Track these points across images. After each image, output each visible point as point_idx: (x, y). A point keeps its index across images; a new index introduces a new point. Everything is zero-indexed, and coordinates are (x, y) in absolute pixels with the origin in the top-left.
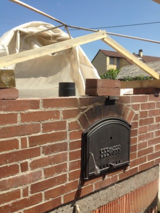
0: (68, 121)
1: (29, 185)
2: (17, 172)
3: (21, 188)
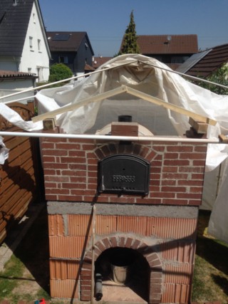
0: (87, 152)
1: (61, 183)
2: (54, 174)
3: (57, 183)
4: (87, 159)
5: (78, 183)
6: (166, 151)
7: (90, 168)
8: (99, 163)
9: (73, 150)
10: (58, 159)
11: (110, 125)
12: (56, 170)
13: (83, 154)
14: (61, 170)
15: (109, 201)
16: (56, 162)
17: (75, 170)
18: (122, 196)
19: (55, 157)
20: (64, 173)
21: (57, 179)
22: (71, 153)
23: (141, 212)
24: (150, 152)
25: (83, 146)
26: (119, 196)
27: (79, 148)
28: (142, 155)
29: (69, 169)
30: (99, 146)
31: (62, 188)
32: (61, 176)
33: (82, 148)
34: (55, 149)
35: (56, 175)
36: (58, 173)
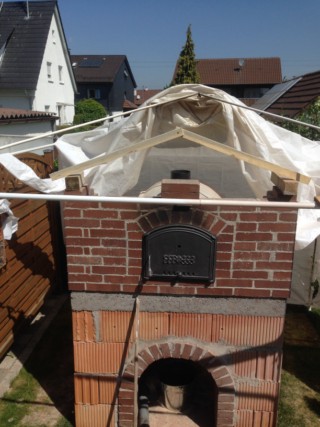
0: (127, 222)
1: (91, 266)
2: (81, 253)
3: (85, 266)
4: (127, 232)
5: (114, 265)
6: (239, 220)
7: (132, 244)
8: (144, 238)
9: (107, 219)
10: (86, 231)
11: (160, 184)
12: (83, 247)
13: (121, 224)
14: (91, 248)
15: (159, 291)
16: (83, 237)
17: (111, 248)
18: (177, 285)
19: (82, 229)
20: (95, 252)
21: (85, 261)
22: (105, 224)
23: (204, 307)
24: (216, 221)
25: (122, 213)
26: (173, 284)
27: (116, 217)
28: (204, 225)
29: (102, 247)
30: (143, 213)
31: (91, 273)
32: (91, 256)
33: (119, 216)
34: (82, 217)
35: (83, 255)
36: (87, 252)
